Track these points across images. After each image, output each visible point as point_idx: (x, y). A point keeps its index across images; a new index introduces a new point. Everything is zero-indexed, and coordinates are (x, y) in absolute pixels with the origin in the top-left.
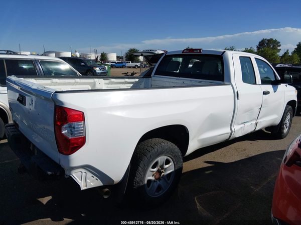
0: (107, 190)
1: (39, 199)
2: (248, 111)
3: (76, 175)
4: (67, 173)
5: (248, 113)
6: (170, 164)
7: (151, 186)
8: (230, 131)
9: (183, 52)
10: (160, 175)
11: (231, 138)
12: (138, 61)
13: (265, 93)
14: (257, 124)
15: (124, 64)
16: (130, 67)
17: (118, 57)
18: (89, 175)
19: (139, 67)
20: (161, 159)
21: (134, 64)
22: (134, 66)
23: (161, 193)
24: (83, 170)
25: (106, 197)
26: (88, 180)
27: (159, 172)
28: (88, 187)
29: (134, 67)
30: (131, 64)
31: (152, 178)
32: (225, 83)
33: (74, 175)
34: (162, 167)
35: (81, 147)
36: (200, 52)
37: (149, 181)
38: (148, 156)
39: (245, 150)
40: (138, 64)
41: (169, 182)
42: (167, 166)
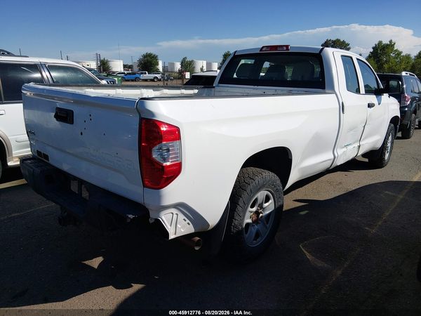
0: (198, 238)
1: (86, 262)
2: (351, 130)
3: (166, 218)
4: (153, 215)
5: (352, 132)
6: (270, 201)
7: (249, 232)
8: (333, 157)
9: (261, 49)
10: (258, 216)
11: (333, 167)
12: (157, 71)
13: (370, 106)
14: (359, 147)
15: (137, 75)
16: (146, 80)
17: (125, 66)
18: (181, 217)
19: (160, 80)
20: (261, 195)
21: (152, 76)
22: (152, 78)
23: (260, 240)
24: (174, 211)
25: (197, 248)
26: (178, 226)
27: (257, 213)
28: (178, 235)
29: (152, 80)
30: (147, 76)
31: (249, 221)
32: (327, 91)
33: (163, 218)
34: (261, 206)
35: (176, 178)
36: (288, 49)
37: (248, 224)
38: (248, 191)
39: (340, 183)
40: (159, 76)
41: (268, 226)
42: (267, 204)
